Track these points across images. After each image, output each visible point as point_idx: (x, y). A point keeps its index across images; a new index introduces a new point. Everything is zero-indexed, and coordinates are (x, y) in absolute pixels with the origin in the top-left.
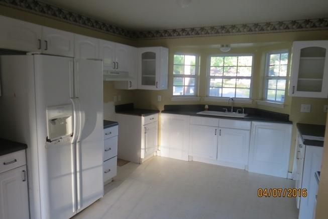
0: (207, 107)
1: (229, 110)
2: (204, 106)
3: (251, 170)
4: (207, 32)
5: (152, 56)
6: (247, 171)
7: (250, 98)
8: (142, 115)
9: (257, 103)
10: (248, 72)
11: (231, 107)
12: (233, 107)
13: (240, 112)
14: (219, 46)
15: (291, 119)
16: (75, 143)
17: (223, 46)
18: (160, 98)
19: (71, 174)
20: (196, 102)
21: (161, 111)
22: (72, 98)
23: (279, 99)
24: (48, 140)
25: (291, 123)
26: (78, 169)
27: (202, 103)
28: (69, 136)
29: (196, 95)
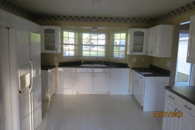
0: (83, 62)
1: (96, 63)
2: (81, 61)
3: (111, 94)
4: (85, 19)
5: (53, 31)
6: (109, 95)
7: (105, 56)
8: (49, 69)
9: (109, 58)
10: (103, 42)
11: (96, 62)
12: (98, 62)
13: (102, 64)
14: (91, 28)
15: (128, 66)
16: (31, 92)
17: (94, 28)
18: (56, 58)
19: (29, 114)
20: (76, 59)
21: (57, 66)
22: (29, 60)
23: (121, 56)
24: (20, 92)
25: (129, 68)
26: (32, 110)
27: (79, 60)
28: (28, 87)
29: (75, 56)
